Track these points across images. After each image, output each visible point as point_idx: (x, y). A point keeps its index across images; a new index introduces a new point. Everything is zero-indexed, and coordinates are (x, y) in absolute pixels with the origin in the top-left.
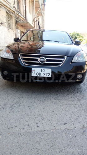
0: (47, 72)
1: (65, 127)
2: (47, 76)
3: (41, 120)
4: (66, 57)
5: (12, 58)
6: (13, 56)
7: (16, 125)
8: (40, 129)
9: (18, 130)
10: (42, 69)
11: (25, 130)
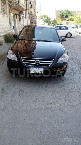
0: (41, 71)
1: (51, 105)
2: (41, 73)
3: (38, 102)
4: (53, 59)
5: (16, 60)
6: (17, 58)
7: (24, 105)
8: (37, 107)
9: (25, 108)
10: (38, 68)
11: (30, 108)
